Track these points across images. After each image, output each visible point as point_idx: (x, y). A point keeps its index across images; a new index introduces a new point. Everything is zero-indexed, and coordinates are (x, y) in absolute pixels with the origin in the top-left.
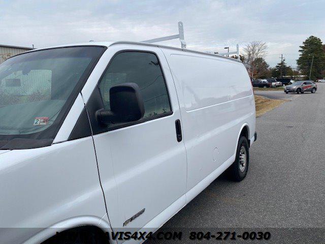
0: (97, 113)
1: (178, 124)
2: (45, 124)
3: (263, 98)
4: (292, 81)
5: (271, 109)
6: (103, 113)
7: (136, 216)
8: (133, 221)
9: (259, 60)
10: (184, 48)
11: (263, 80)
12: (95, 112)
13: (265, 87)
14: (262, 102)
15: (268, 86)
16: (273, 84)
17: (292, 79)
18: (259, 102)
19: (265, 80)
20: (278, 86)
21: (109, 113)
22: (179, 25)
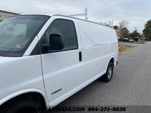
0: (44, 45)
1: (80, 54)
2: (20, 47)
3: (125, 46)
4: (139, 40)
5: (127, 52)
6: (46, 45)
7: (57, 91)
8: (56, 93)
9: (125, 29)
10: (87, 20)
11: (125, 38)
12: (43, 44)
13: (126, 41)
14: (124, 48)
15: (128, 41)
16: (130, 40)
17: (140, 39)
18: (122, 48)
19: (127, 38)
20: (133, 42)
21: (49, 45)
22: (85, 9)
